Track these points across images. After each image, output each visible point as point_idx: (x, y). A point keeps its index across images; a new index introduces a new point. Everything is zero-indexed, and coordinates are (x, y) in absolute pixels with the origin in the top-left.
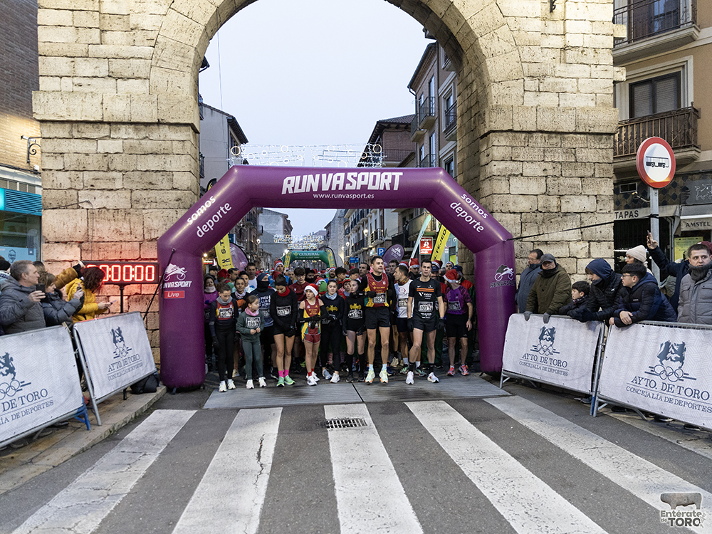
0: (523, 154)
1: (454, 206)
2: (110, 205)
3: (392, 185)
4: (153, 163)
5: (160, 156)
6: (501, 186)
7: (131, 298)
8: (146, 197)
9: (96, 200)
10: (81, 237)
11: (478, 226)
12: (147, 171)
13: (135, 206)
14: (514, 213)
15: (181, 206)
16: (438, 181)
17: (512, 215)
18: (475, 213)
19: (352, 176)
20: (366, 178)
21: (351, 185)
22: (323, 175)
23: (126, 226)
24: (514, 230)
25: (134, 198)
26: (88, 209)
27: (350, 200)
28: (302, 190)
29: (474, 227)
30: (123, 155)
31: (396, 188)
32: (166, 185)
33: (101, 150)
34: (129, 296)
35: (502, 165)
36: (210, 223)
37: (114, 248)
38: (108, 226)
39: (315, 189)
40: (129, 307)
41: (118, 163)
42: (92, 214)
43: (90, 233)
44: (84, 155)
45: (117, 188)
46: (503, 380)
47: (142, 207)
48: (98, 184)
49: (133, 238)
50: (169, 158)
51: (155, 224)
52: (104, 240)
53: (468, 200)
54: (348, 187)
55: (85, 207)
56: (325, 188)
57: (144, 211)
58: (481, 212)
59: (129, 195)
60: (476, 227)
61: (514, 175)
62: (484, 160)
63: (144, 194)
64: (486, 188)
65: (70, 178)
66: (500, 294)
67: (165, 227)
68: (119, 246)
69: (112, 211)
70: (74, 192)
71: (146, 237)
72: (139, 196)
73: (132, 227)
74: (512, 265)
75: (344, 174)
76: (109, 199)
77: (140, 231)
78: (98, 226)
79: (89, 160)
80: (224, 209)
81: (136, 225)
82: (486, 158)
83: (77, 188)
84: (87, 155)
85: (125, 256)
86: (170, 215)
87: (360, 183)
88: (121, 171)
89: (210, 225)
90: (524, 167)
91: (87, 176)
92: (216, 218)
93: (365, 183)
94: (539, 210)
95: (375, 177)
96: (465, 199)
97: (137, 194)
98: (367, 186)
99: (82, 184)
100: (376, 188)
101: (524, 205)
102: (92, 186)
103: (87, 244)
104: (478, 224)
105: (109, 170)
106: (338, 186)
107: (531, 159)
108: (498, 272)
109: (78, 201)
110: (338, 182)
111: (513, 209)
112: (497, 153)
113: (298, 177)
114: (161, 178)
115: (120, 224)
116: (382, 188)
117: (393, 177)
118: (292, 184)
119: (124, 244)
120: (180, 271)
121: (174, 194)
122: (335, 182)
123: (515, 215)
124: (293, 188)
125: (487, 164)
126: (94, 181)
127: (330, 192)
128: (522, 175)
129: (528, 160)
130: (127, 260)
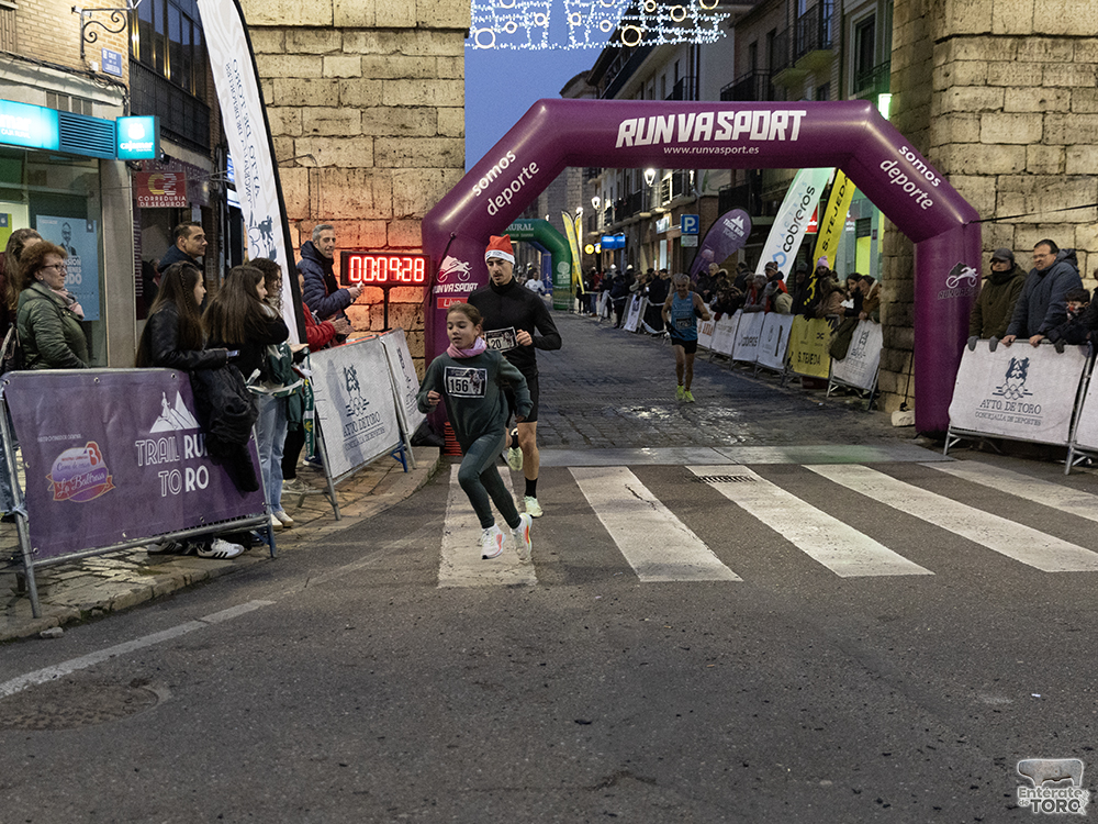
0: (1006, 73)
1: (886, 165)
2: (343, 162)
3: (788, 132)
4: (407, 94)
5: (418, 82)
6: (965, 130)
7: (373, 309)
8: (396, 148)
9: (322, 153)
10: (299, 212)
11: (923, 199)
12: (398, 106)
13: (380, 162)
14: (986, 175)
15: (450, 163)
16: (864, 123)
17: (982, 178)
18: (921, 179)
19: (726, 118)
20: (748, 121)
21: (724, 132)
22: (680, 116)
23: (367, 194)
24: (983, 204)
25: (378, 150)
26: (309, 168)
27: (721, 155)
28: (648, 141)
29: (918, 201)
30: (362, 81)
31: (794, 137)
32: (427, 129)
33: (328, 72)
34: (370, 306)
35: (969, 94)
36: (508, 194)
37: (348, 229)
38: (340, 195)
39: (667, 140)
40: (371, 321)
41: (354, 94)
42: (316, 176)
43: (314, 205)
44: (303, 81)
45: (353, 133)
46: (950, 442)
47: (390, 164)
48: (325, 128)
49: (377, 214)
50: (431, 86)
51: (410, 192)
52: (333, 217)
53: (911, 157)
54: (719, 136)
55: (306, 165)
56: (683, 137)
57: (393, 171)
58: (930, 176)
59: (370, 146)
60: (921, 201)
61: (990, 110)
62: (939, 82)
63: (393, 143)
64: (941, 131)
65: (283, 119)
66: (953, 310)
67: (424, 197)
68: (356, 227)
69: (345, 171)
70: (289, 141)
71: (397, 213)
72: (385, 147)
73: (376, 197)
74: (976, 264)
75: (713, 114)
76: (342, 152)
77: (387, 203)
78: (326, 195)
79: (311, 88)
80: (529, 172)
81: (381, 194)
82: (943, 79)
83: (293, 134)
84: (308, 80)
85: (365, 242)
86: (433, 178)
87: (739, 129)
88: (358, 107)
89: (507, 196)
90: (1008, 96)
91: (308, 115)
92: (516, 186)
93: (745, 129)
94: (1029, 170)
95: (761, 118)
96: (905, 154)
97: (383, 144)
98: (749, 133)
99: (300, 127)
100: (762, 137)
101: (1003, 161)
102: (315, 130)
103: (309, 222)
104: (924, 195)
105: (340, 104)
106: (703, 134)
107: (1019, 83)
108: (952, 274)
109: (294, 153)
110: (704, 128)
111: (983, 168)
112: (962, 72)
113: (642, 120)
114: (419, 118)
115: (357, 191)
116: (772, 138)
117: (791, 119)
118: (632, 132)
119: (363, 224)
120: (462, 267)
121: (438, 145)
122: (699, 128)
123: (987, 178)
124: (634, 138)
125: (945, 90)
126: (318, 122)
127: (690, 143)
128: (1002, 109)
129: (1014, 84)
130: (367, 249)
